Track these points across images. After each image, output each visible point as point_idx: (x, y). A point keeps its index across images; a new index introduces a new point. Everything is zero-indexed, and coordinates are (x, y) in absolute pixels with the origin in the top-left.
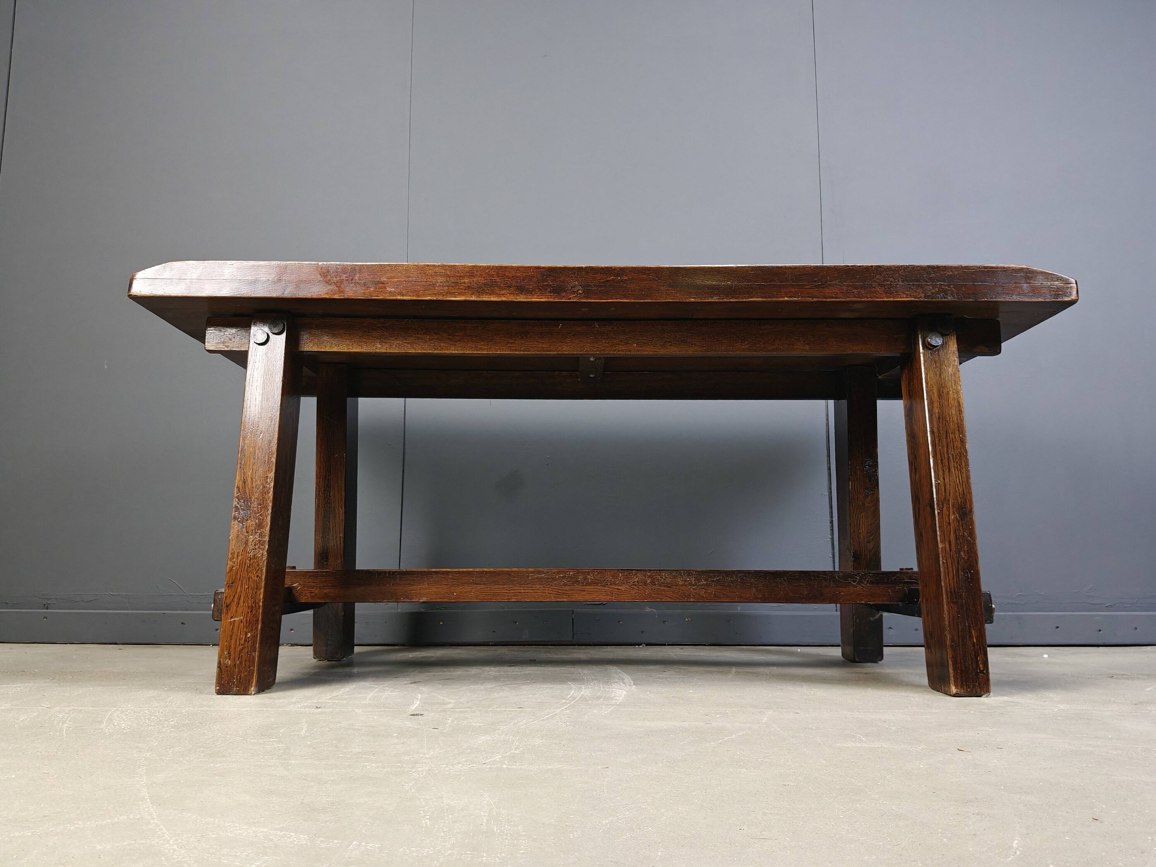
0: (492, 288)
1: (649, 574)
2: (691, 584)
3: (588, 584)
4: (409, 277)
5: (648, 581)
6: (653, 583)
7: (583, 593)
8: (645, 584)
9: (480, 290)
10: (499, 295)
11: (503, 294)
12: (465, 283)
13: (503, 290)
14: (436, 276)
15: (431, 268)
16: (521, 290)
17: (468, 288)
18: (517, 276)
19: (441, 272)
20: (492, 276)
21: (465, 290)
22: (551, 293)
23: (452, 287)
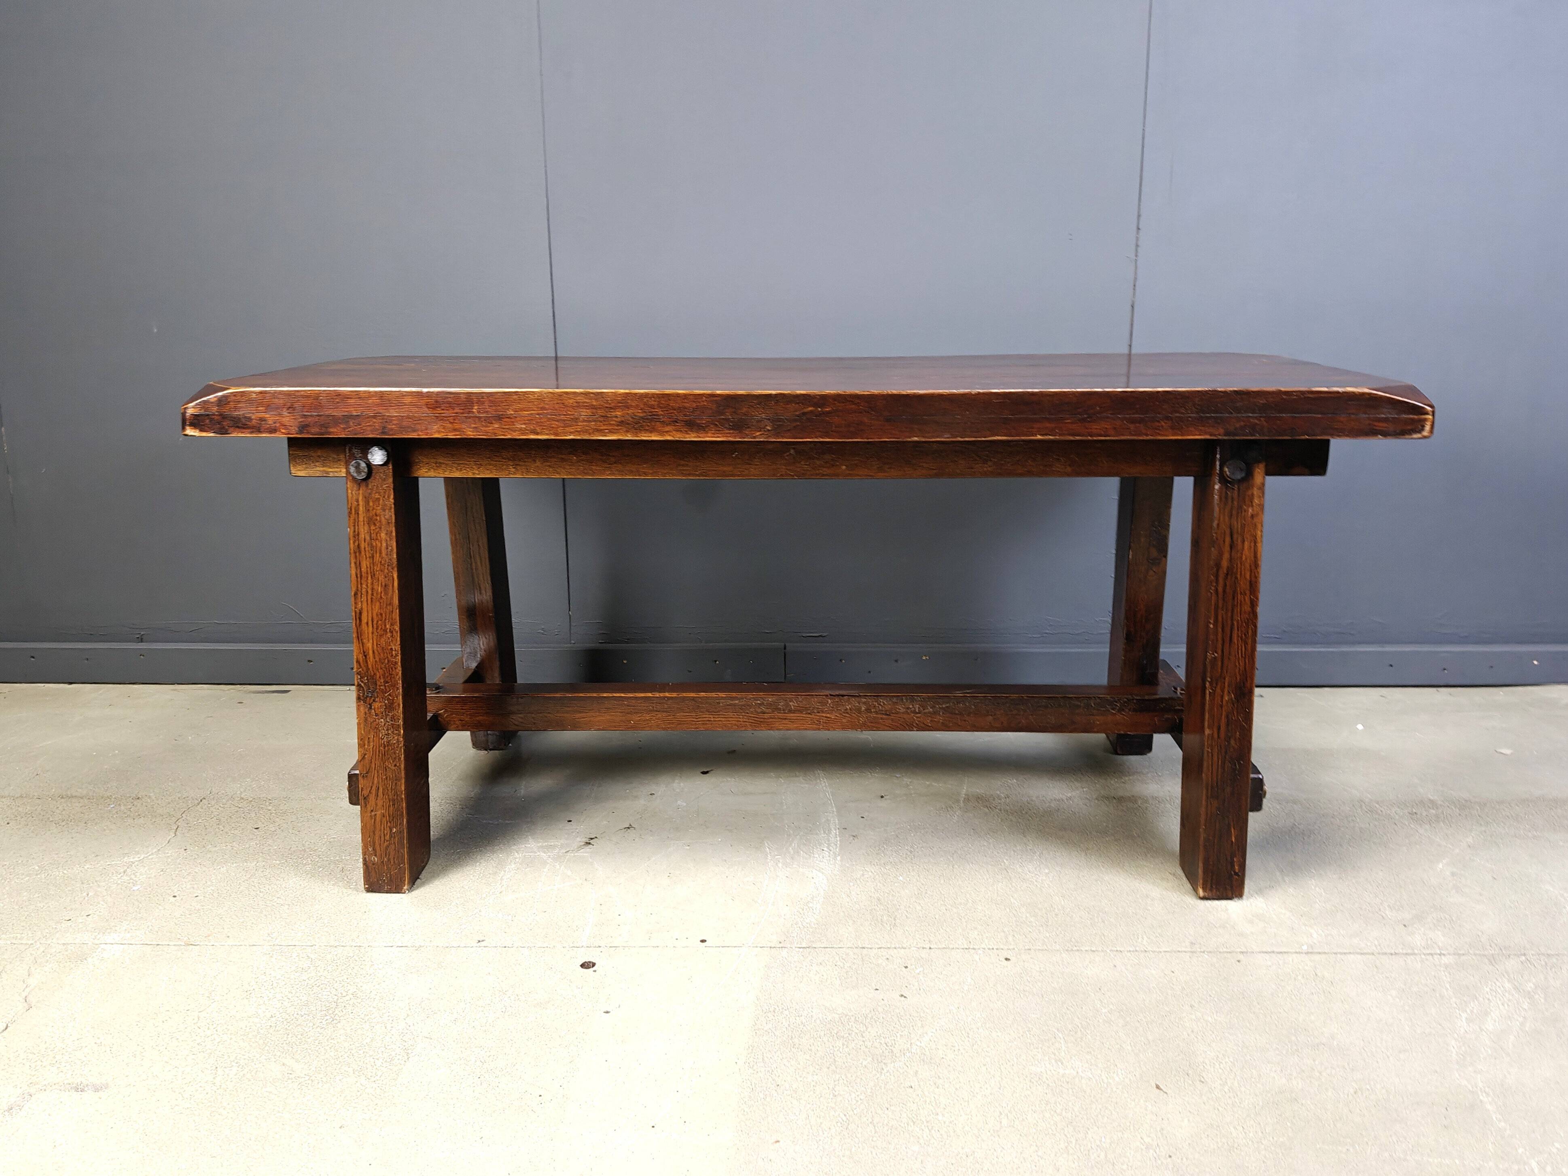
0: (653, 424)
1: (864, 700)
3: (790, 711)
4: (543, 408)
5: (863, 709)
6: (868, 710)
7: (784, 721)
8: (859, 710)
9: (637, 425)
10: (662, 433)
11: (667, 432)
12: (616, 417)
13: (667, 426)
15: (571, 396)
16: (691, 425)
17: (621, 423)
18: (685, 408)
19: (584, 402)
20: (652, 407)
21: (618, 425)
22: (730, 429)
23: (601, 422)
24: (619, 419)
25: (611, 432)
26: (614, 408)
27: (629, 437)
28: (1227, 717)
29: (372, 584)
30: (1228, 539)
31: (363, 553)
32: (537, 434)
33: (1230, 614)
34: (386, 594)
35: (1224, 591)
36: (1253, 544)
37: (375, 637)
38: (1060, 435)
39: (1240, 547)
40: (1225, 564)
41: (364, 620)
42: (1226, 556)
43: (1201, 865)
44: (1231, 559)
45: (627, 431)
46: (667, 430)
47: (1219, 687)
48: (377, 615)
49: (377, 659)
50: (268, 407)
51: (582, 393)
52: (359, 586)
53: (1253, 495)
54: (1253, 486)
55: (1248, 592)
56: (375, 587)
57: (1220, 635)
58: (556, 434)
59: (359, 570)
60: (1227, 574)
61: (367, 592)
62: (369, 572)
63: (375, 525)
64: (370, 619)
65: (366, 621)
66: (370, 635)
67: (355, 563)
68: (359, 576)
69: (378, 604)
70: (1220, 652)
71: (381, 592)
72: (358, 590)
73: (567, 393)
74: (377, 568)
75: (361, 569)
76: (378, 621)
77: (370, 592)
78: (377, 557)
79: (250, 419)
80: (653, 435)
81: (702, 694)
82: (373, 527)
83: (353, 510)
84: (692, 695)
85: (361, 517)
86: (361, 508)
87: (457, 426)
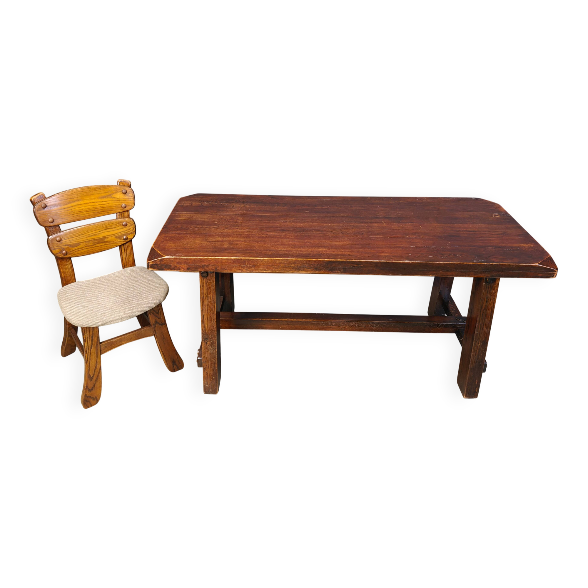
0: (304, 268)
2: (373, 327)
3: (333, 326)
5: (357, 325)
6: (358, 326)
8: (355, 326)
9: (299, 269)
10: (307, 271)
11: (308, 271)
12: (292, 266)
13: (308, 269)
14: (280, 263)
16: (316, 269)
17: (294, 268)
18: (315, 264)
20: (304, 264)
22: (329, 270)
23: (287, 268)
24: (293, 267)
25: (290, 270)
26: (292, 264)
28: (479, 349)
29: (208, 307)
30: (486, 299)
32: (266, 271)
33: (483, 321)
34: (212, 310)
35: (483, 314)
36: (493, 301)
37: (208, 323)
38: (438, 275)
39: (489, 301)
40: (484, 306)
42: (485, 304)
43: (465, 390)
44: (486, 305)
45: (295, 271)
46: (308, 270)
47: (477, 342)
48: (209, 317)
49: (209, 329)
50: (178, 263)
51: (281, 260)
53: (495, 287)
54: (495, 284)
55: (490, 315)
56: (209, 309)
57: (480, 327)
58: (272, 271)
60: (484, 309)
63: (209, 290)
64: (207, 318)
65: (205, 318)
66: (207, 323)
67: (202, 301)
68: (203, 305)
69: (209, 314)
70: (479, 331)
72: (203, 309)
73: (276, 260)
74: (209, 303)
77: (207, 310)
78: (209, 300)
79: (171, 266)
80: (304, 271)
81: (304, 320)
82: (208, 291)
83: (202, 286)
84: (301, 320)
85: (204, 288)
86: (204, 285)
87: (240, 269)
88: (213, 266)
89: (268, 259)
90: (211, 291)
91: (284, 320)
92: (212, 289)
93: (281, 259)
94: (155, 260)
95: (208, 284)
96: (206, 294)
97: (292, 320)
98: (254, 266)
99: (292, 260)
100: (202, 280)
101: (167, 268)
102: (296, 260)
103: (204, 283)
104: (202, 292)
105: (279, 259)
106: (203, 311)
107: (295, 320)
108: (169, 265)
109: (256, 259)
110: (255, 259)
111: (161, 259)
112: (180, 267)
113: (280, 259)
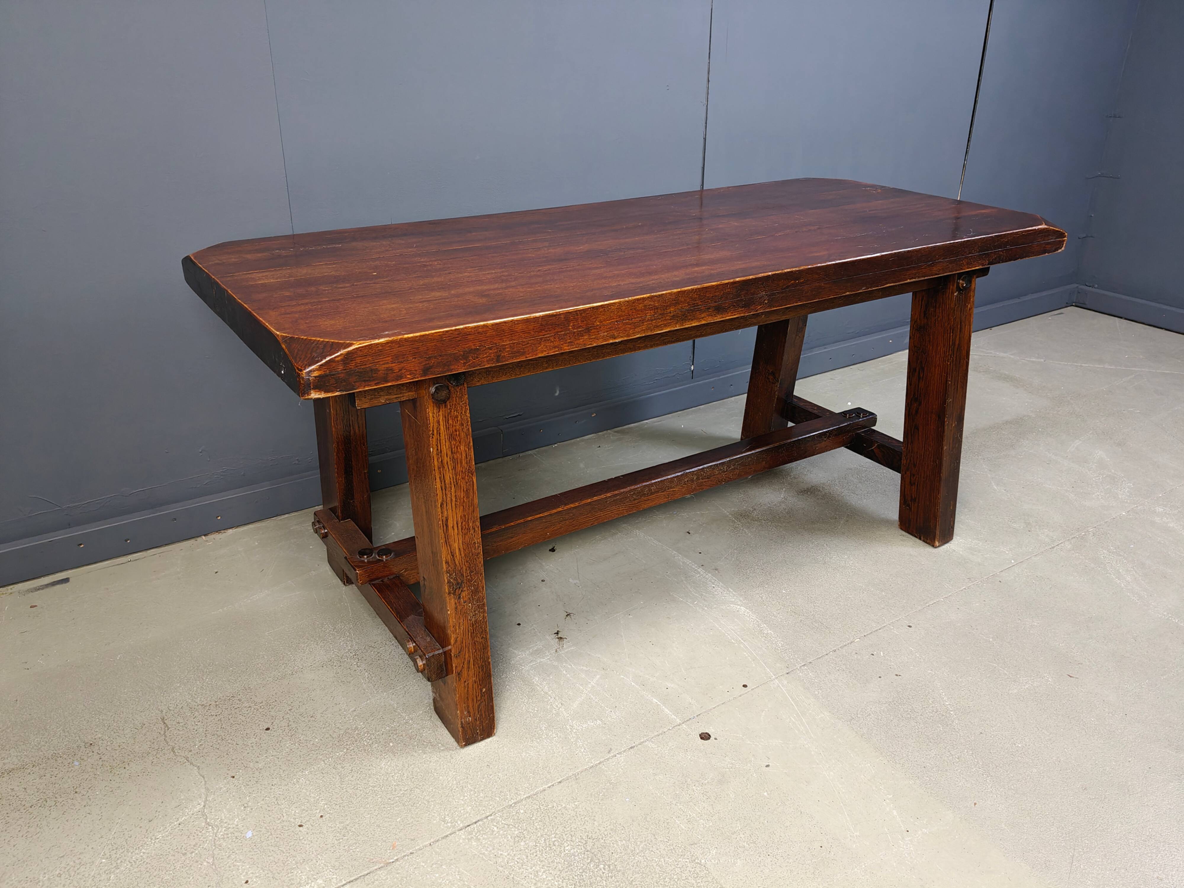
0: (694, 313)
2: (724, 472)
5: (695, 478)
13: (703, 313)
14: (646, 309)
15: (641, 301)
16: (719, 309)
17: (673, 317)
18: (716, 296)
19: (649, 305)
21: (671, 319)
22: (742, 307)
23: (660, 319)
24: (672, 314)
25: (666, 326)
26: (670, 306)
27: (678, 327)
31: (446, 467)
33: (957, 373)
34: (468, 497)
35: (956, 360)
37: (460, 537)
39: (964, 327)
41: (450, 525)
44: (960, 338)
45: (677, 323)
47: (950, 420)
48: (461, 518)
49: (463, 555)
51: (648, 297)
52: (444, 496)
57: (953, 388)
59: (443, 483)
60: (958, 348)
61: (452, 500)
62: (452, 482)
63: (455, 439)
64: (455, 523)
65: (452, 526)
66: (456, 536)
67: (440, 478)
68: (444, 488)
69: (462, 508)
71: (464, 497)
72: (443, 501)
73: (638, 300)
75: (445, 481)
76: (462, 523)
77: (454, 499)
78: (459, 468)
80: (694, 322)
81: (595, 498)
82: (453, 442)
83: (435, 432)
84: (589, 500)
85: (443, 437)
86: (442, 428)
87: (556, 344)
88: (490, 349)
89: (619, 303)
90: (460, 442)
91: (555, 511)
92: (462, 435)
93: (648, 295)
94: (328, 359)
95: (450, 422)
96: (449, 453)
97: (572, 506)
98: (588, 330)
99: (670, 294)
100: (434, 413)
101: (365, 381)
102: (679, 292)
103: (441, 423)
104: (438, 450)
105: (643, 298)
106: (445, 505)
107: (577, 504)
108: (372, 370)
109: (593, 308)
110: (590, 308)
111: (349, 353)
112: (403, 371)
113: (645, 296)
